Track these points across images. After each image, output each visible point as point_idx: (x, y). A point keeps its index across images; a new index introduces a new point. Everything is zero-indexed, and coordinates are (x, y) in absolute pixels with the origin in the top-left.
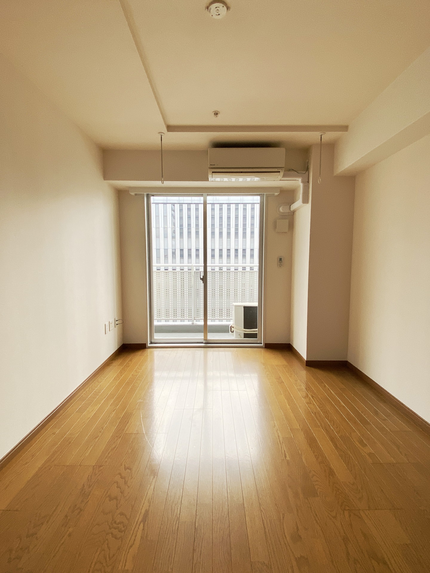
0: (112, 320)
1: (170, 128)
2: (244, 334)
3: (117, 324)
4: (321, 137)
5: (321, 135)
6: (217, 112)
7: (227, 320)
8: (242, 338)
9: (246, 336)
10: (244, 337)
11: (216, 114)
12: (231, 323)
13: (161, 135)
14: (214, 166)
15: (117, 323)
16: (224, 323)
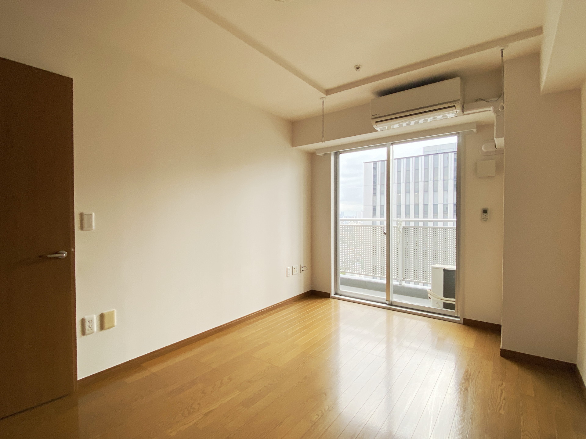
0: (297, 266)
1: (328, 92)
2: (444, 303)
3: (302, 271)
4: (502, 52)
5: (502, 50)
6: (358, 66)
7: (424, 284)
8: (441, 308)
9: (446, 306)
10: (444, 307)
11: (358, 68)
12: (429, 288)
13: (323, 100)
14: (375, 116)
15: (302, 269)
16: (420, 286)
